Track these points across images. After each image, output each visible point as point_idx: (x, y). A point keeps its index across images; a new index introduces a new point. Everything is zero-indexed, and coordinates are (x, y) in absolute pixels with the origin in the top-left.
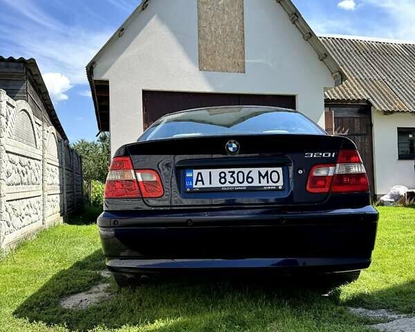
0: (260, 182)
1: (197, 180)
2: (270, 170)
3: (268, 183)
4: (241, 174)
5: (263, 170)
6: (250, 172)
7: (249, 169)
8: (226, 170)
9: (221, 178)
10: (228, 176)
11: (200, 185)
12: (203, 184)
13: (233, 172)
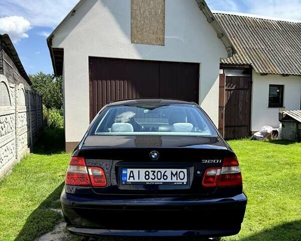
0: (172, 179)
1: (130, 177)
2: (179, 170)
3: (177, 179)
4: (159, 173)
5: (174, 171)
6: (166, 171)
7: (165, 170)
8: (150, 170)
9: (146, 175)
10: (151, 174)
11: (132, 180)
12: (134, 179)
13: (154, 172)
